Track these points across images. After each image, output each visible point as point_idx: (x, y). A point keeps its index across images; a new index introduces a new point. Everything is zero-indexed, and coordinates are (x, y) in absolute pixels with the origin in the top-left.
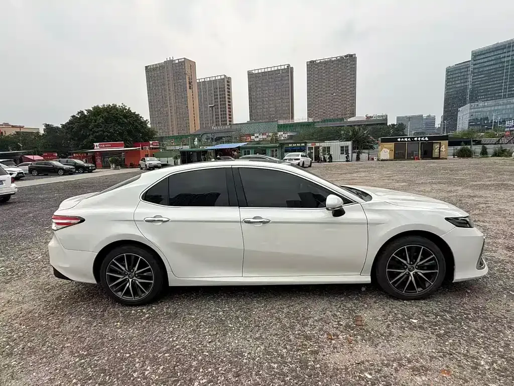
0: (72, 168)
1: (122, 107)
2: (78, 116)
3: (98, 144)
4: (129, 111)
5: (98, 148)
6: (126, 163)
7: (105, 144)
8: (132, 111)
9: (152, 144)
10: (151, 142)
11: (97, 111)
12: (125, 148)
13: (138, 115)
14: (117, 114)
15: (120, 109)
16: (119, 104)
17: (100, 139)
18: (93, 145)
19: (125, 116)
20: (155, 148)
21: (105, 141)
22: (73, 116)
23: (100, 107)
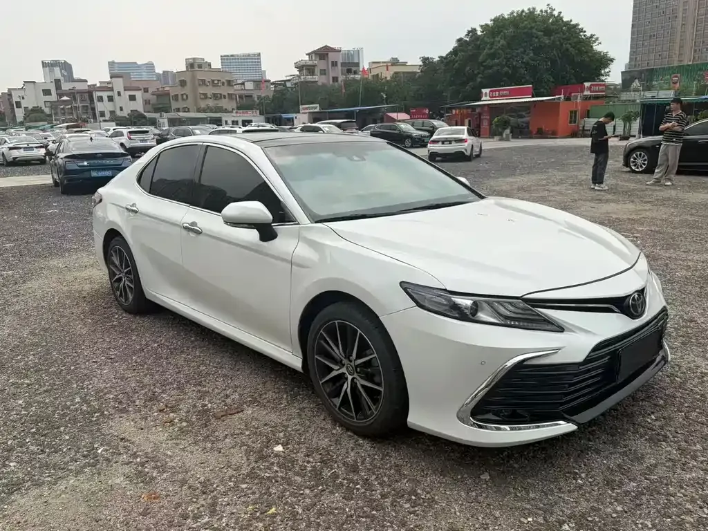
0: (425, 137)
1: (546, 11)
2: (468, 40)
3: (487, 91)
4: (559, 19)
5: (488, 98)
6: (530, 128)
7: (499, 91)
8: (565, 20)
9: (590, 89)
10: (587, 84)
11: (499, 26)
12: (533, 97)
13: (577, 25)
14: (532, 28)
15: (542, 16)
16: (540, 7)
17: (493, 82)
18: (481, 93)
19: (548, 32)
20: (597, 98)
21: (503, 83)
22: (459, 40)
23: (506, 17)
